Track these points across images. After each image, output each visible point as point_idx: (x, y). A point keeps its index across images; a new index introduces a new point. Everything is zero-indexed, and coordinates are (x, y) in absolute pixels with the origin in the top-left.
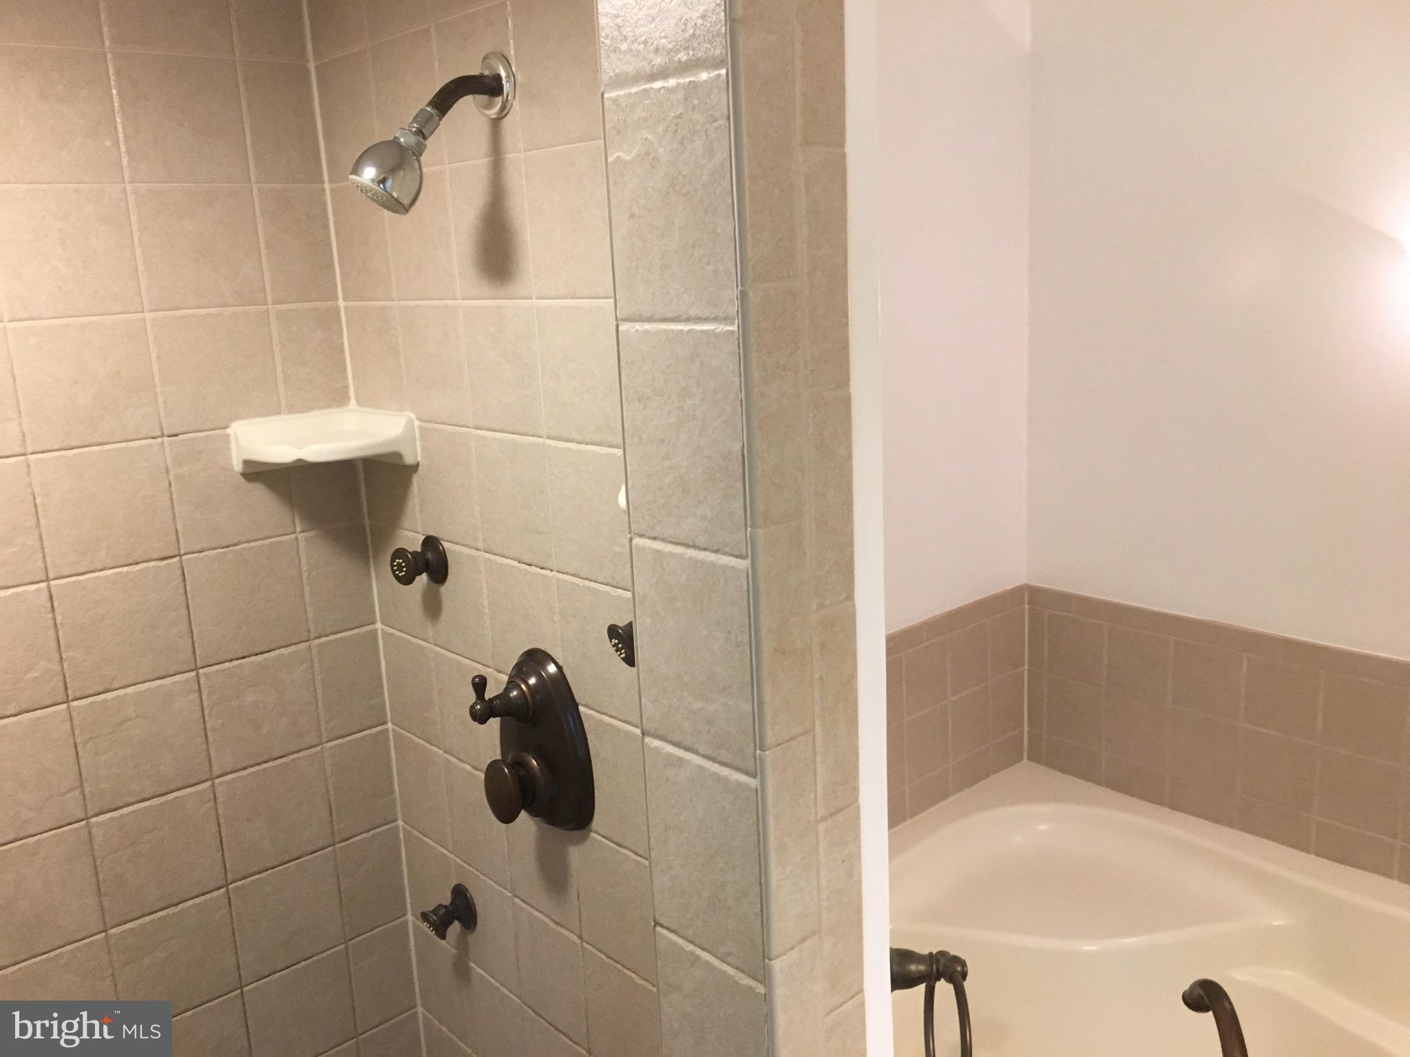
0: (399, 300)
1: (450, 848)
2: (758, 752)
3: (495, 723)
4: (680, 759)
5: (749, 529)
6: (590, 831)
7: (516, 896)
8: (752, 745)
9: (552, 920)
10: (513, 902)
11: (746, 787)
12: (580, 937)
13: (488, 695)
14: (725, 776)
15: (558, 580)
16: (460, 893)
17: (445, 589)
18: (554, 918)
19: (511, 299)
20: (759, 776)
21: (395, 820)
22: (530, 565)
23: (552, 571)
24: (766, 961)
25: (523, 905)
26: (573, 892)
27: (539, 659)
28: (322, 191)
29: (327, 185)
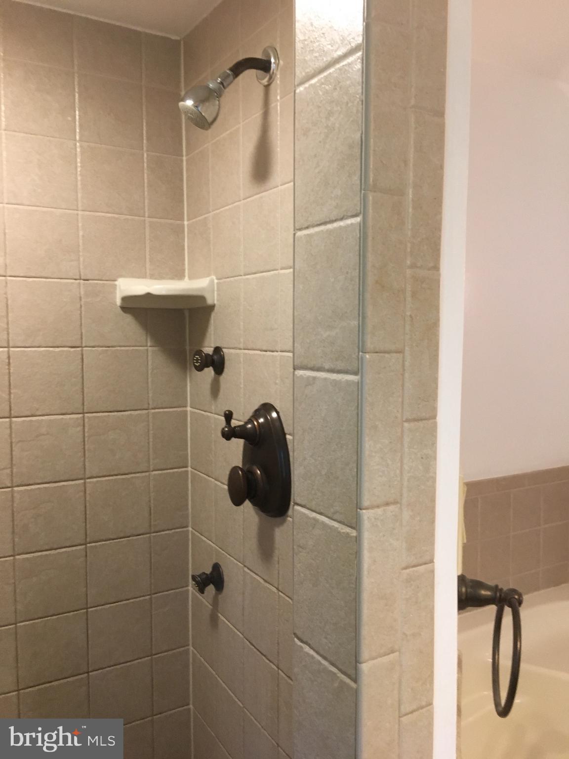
0: (213, 211)
1: (214, 541)
2: (361, 353)
4: (314, 378)
7: (245, 566)
8: (357, 350)
9: (264, 579)
10: (244, 571)
11: (353, 382)
12: (277, 589)
14: (340, 380)
16: (216, 567)
18: (265, 578)
19: (267, 191)
20: (360, 374)
21: (187, 527)
22: (266, 351)
25: (249, 571)
26: (276, 559)
27: (267, 408)
28: (182, 161)
29: (184, 158)
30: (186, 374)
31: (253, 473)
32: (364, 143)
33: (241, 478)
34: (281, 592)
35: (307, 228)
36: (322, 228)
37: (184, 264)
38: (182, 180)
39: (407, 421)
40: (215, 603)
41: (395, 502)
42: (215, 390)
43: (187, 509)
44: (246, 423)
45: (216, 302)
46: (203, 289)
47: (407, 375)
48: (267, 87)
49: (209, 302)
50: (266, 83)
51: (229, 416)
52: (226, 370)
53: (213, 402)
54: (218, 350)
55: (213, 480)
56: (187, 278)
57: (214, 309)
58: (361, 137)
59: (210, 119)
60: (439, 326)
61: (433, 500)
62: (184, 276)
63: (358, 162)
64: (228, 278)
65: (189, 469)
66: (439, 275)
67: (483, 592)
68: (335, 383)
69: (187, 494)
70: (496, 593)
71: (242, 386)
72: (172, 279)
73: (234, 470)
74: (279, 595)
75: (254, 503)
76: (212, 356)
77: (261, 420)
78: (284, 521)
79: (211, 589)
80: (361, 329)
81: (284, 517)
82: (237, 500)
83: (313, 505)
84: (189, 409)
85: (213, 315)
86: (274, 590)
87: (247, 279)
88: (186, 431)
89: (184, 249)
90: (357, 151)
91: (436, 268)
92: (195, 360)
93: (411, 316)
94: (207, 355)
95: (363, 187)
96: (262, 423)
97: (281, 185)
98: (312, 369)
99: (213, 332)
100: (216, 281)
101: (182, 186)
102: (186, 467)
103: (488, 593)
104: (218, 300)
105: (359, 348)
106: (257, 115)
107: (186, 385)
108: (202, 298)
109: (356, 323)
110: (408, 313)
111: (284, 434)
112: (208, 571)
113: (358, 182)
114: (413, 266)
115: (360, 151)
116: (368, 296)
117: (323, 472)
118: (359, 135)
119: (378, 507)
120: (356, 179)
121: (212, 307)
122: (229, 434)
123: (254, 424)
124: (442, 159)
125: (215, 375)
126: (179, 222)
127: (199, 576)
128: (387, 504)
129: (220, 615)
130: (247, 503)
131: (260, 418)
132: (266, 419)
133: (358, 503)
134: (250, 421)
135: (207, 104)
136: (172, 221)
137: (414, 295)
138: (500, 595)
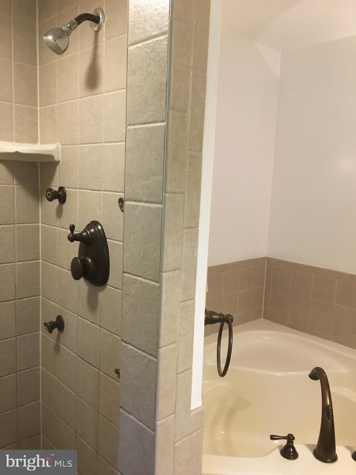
0: (58, 103)
1: (57, 302)
2: (164, 193)
3: (77, 243)
4: (137, 206)
5: (167, 109)
6: (107, 285)
7: (79, 316)
8: (162, 192)
9: (91, 322)
10: (78, 318)
11: (159, 208)
12: (100, 326)
13: (75, 233)
14: (152, 207)
15: (104, 194)
16: (59, 318)
17: (64, 206)
18: (91, 321)
19: (96, 95)
20: (163, 204)
21: (39, 295)
22: (94, 191)
23: (102, 191)
24: (161, 273)
25: (81, 318)
26: (99, 309)
27: (94, 224)
28: (36, 68)
29: (38, 67)
30: (39, 203)
31: (86, 261)
32: (168, 84)
33: (80, 264)
34: (102, 328)
35: (134, 125)
36: (143, 126)
37: (37, 134)
38: (36, 81)
39: (185, 228)
40: (58, 339)
41: (178, 269)
42: (59, 213)
43: (39, 285)
44: (83, 232)
45: (60, 159)
46: (51, 151)
47: (185, 205)
48: (97, 32)
49: (56, 159)
50: (96, 30)
51: (72, 228)
52: (67, 201)
53: (58, 220)
54: (61, 189)
55: (58, 267)
56: (39, 143)
57: (59, 164)
58: (167, 81)
59: (63, 49)
60: (201, 181)
61: (196, 268)
62: (38, 142)
63: (165, 94)
64: (69, 145)
65: (41, 261)
66: (202, 155)
67: (215, 317)
68: (149, 208)
69: (39, 277)
70: (221, 316)
71: (78, 211)
72: (30, 143)
73: (75, 259)
74: (101, 330)
75: (86, 278)
76: (58, 192)
77: (93, 230)
78: (105, 288)
79: (56, 331)
80: (165, 181)
81: (105, 286)
82: (76, 277)
83: (135, 272)
84: (40, 224)
85: (58, 167)
86: (98, 327)
87: (83, 147)
88: (39, 237)
89: (37, 125)
90: (164, 88)
91: (201, 151)
92: (47, 194)
93: (188, 175)
94: (55, 191)
95: (167, 107)
96: (92, 232)
97: (105, 93)
98: (136, 201)
99: (58, 178)
100: (60, 146)
101: (37, 84)
102: (39, 260)
103: (217, 317)
104: (61, 158)
105: (163, 191)
106: (90, 48)
107: (39, 210)
108: (52, 157)
109: (162, 178)
110: (187, 174)
111: (106, 239)
112: (54, 320)
113: (165, 104)
114: (190, 149)
115: (166, 88)
116: (168, 164)
117: (141, 255)
118: (165, 80)
119: (170, 271)
120: (163, 102)
121: (58, 162)
122: (72, 238)
123: (88, 233)
124: (205, 95)
125: (59, 204)
126: (33, 107)
127: (49, 323)
128: (174, 270)
129: (61, 345)
130: (82, 279)
131: (91, 229)
132: (95, 229)
133: (161, 270)
134: (85, 231)
135: (61, 39)
136: (30, 107)
137: (190, 164)
138: (223, 317)
